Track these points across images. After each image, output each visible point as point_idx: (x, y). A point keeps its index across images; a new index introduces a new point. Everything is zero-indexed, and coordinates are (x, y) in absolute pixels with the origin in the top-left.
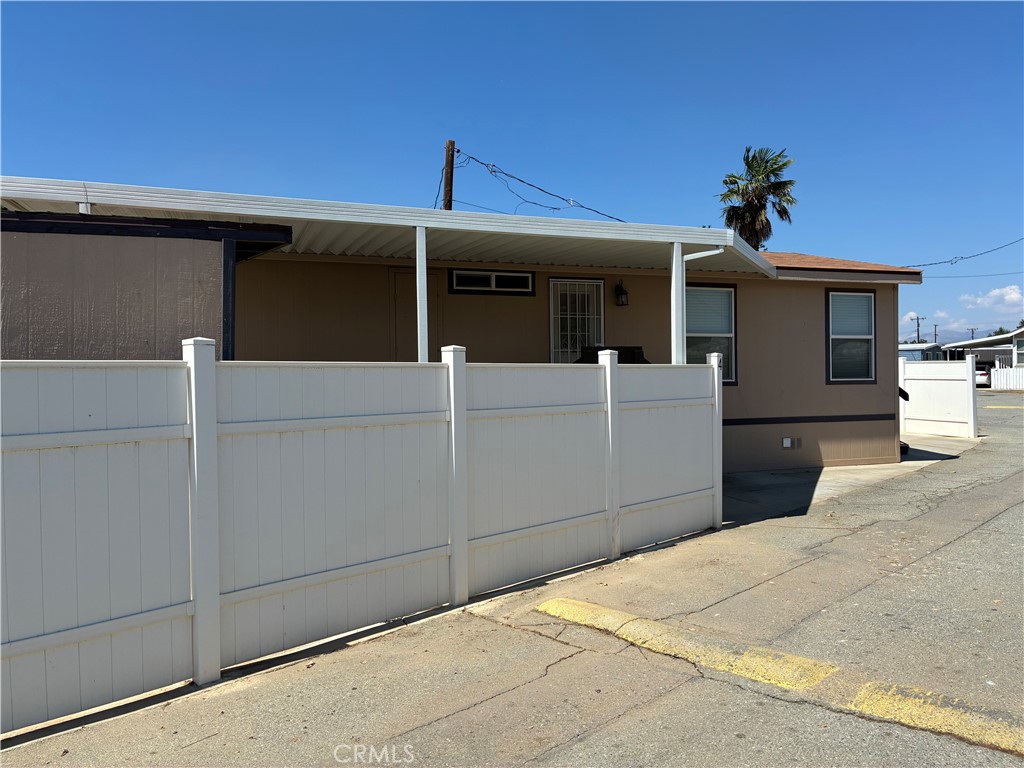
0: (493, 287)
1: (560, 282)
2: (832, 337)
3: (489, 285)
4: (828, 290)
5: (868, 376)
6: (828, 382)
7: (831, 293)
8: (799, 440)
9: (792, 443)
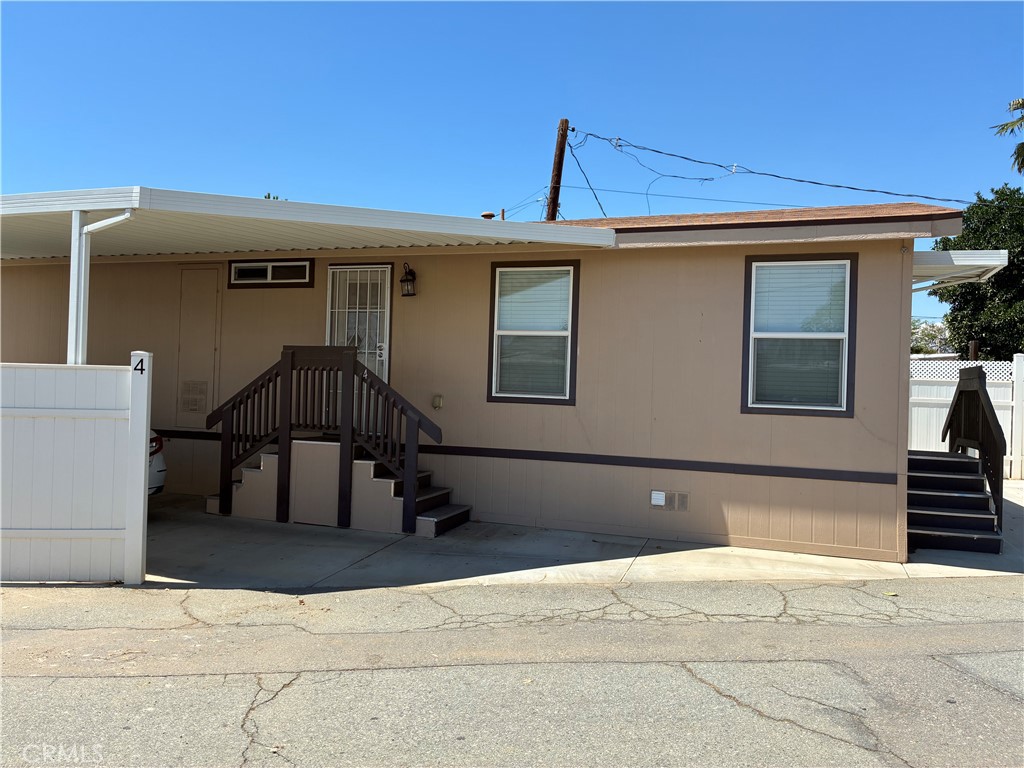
0: (269, 280)
1: (338, 269)
2: (753, 335)
3: (265, 277)
4: (749, 260)
5: (836, 401)
6: (745, 409)
7: (754, 265)
8: (683, 498)
9: (669, 500)
